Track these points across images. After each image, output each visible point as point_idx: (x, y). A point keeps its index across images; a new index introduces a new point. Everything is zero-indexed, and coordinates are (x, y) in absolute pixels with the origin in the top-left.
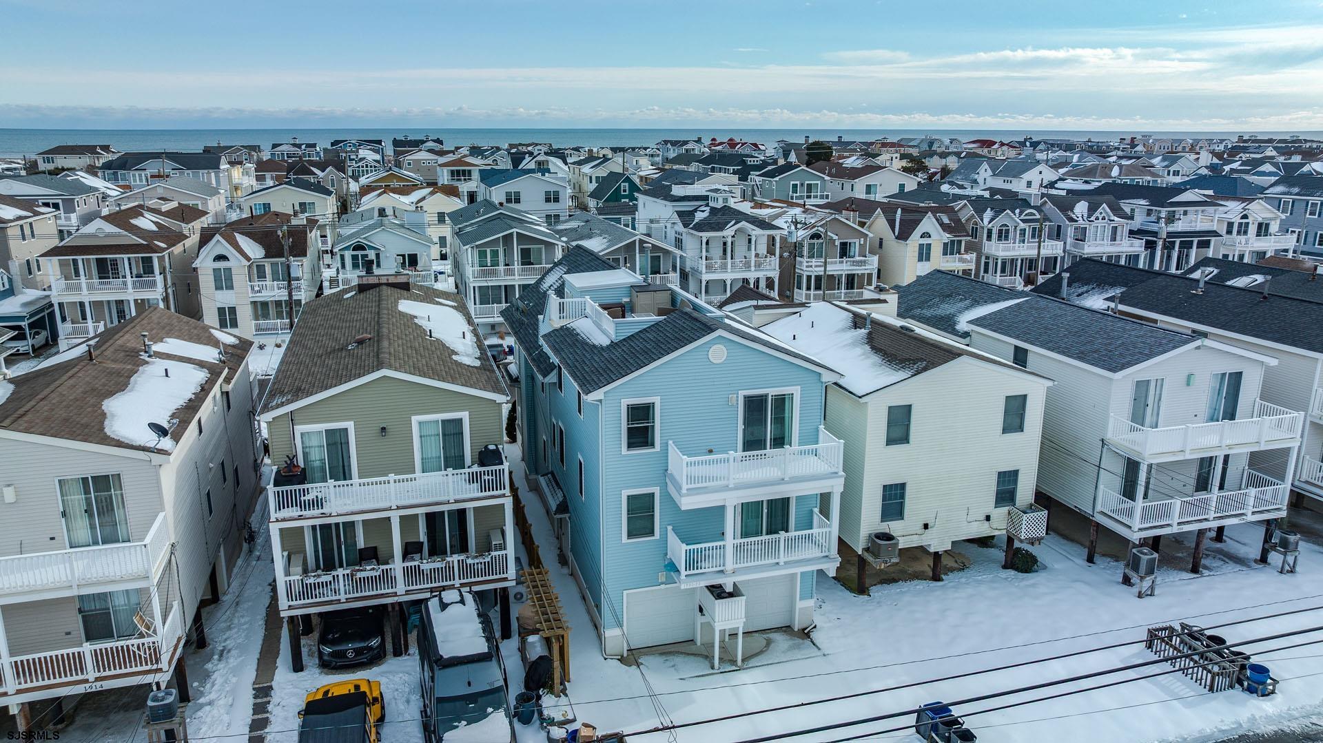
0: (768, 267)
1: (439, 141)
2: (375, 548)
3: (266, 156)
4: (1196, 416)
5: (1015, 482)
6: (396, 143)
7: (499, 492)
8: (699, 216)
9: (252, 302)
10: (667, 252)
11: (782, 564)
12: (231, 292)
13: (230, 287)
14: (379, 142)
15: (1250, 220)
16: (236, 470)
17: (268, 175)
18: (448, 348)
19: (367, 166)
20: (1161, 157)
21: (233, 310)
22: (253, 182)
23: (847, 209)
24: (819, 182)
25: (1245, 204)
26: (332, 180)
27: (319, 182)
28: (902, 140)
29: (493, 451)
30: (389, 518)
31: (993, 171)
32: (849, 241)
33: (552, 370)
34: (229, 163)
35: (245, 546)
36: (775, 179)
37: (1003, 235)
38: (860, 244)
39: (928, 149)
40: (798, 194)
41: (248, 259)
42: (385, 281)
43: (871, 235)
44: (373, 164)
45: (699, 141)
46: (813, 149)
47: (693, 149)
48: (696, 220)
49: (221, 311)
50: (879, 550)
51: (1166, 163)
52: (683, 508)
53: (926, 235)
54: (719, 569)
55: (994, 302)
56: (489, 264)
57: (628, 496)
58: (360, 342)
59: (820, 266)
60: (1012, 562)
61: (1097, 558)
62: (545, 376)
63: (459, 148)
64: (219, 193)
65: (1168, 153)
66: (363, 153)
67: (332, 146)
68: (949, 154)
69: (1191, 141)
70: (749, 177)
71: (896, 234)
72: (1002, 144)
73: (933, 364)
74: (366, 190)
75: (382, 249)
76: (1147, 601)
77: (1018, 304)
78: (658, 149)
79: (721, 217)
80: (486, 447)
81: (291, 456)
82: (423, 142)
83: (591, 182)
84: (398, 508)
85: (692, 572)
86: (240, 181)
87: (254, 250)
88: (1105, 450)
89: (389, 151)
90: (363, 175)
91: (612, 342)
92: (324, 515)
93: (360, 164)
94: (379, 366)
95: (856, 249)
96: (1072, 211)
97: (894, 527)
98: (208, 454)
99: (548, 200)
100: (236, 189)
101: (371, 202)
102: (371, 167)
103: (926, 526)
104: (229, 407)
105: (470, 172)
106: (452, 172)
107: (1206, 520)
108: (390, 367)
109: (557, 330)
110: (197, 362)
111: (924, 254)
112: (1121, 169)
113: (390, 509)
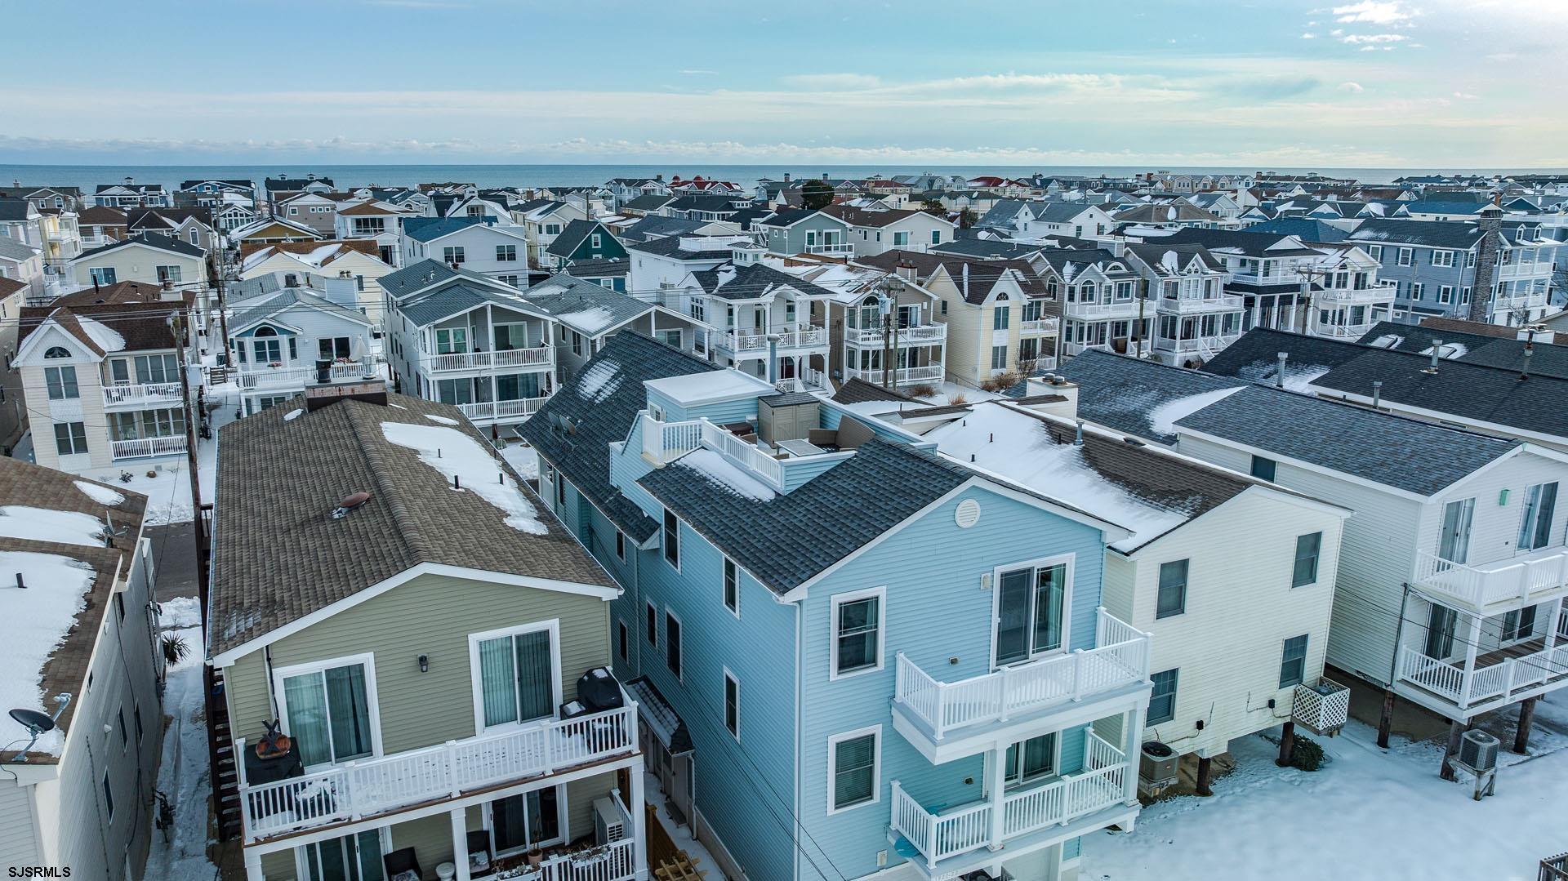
0: (816, 342)
1: (327, 181)
2: (411, 851)
3: (89, 202)
4: (1507, 543)
5: (1303, 650)
6: (270, 184)
7: (623, 749)
8: (724, 278)
9: (107, 415)
10: (688, 325)
11: (1065, 824)
12: (73, 401)
13: (74, 393)
14: (248, 183)
15: (1348, 271)
16: (137, 714)
17: (97, 228)
18: (489, 504)
19: (236, 215)
20: (1196, 196)
21: (79, 427)
22: (77, 237)
23: (902, 266)
24: (839, 230)
25: (1342, 252)
26: (194, 234)
27: (175, 237)
28: (896, 177)
29: (603, 681)
30: (448, 815)
31: (1036, 215)
32: (909, 305)
33: (653, 530)
34: (40, 211)
35: (156, 833)
36: (787, 227)
37: (1088, 294)
38: (923, 310)
39: (928, 189)
40: (815, 246)
41: (101, 353)
42: (350, 393)
43: (936, 298)
44: (243, 212)
45: (659, 179)
46: (810, 190)
47: (653, 190)
48: (720, 284)
49: (60, 429)
50: (1153, 770)
51: (1203, 203)
52: (937, 763)
53: (1003, 296)
54: (981, 844)
55: (1194, 394)
56: (452, 350)
57: (838, 744)
58: (353, 507)
59: (879, 338)
60: (1291, 756)
61: (1392, 741)
62: (642, 540)
63: (356, 190)
64: (34, 254)
65: (1203, 191)
66: (228, 197)
67: (182, 189)
68: (959, 194)
69: (1211, 178)
70: (751, 224)
71: (966, 296)
72: (1011, 183)
73: (1214, 499)
74: (250, 246)
75: (299, 333)
76: (1486, 802)
77: (1233, 396)
78: (610, 190)
79: (752, 280)
80: (590, 673)
81: (271, 724)
82: (307, 183)
83: (540, 232)
84: (464, 794)
85: (945, 856)
86: (57, 236)
87: (110, 341)
88: (1409, 598)
89: (261, 193)
90: (237, 226)
91: (778, 494)
92: (338, 823)
93: (227, 212)
94: (412, 557)
95: (917, 315)
96: (1160, 262)
97: (1164, 732)
98: (101, 712)
99: (501, 257)
100: (53, 246)
101: (256, 266)
102: (242, 215)
103: (1200, 725)
104: (123, 614)
105: (381, 221)
106: (358, 222)
107: (1539, 684)
108: (432, 558)
109: (661, 470)
110: (67, 549)
111: (1001, 320)
112: (1177, 211)
113: (448, 798)
